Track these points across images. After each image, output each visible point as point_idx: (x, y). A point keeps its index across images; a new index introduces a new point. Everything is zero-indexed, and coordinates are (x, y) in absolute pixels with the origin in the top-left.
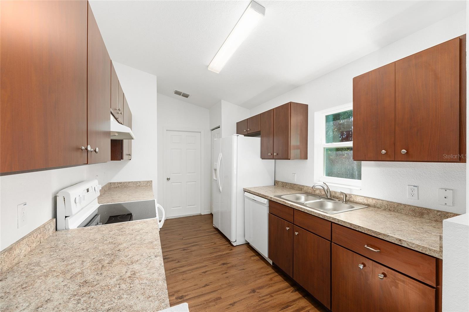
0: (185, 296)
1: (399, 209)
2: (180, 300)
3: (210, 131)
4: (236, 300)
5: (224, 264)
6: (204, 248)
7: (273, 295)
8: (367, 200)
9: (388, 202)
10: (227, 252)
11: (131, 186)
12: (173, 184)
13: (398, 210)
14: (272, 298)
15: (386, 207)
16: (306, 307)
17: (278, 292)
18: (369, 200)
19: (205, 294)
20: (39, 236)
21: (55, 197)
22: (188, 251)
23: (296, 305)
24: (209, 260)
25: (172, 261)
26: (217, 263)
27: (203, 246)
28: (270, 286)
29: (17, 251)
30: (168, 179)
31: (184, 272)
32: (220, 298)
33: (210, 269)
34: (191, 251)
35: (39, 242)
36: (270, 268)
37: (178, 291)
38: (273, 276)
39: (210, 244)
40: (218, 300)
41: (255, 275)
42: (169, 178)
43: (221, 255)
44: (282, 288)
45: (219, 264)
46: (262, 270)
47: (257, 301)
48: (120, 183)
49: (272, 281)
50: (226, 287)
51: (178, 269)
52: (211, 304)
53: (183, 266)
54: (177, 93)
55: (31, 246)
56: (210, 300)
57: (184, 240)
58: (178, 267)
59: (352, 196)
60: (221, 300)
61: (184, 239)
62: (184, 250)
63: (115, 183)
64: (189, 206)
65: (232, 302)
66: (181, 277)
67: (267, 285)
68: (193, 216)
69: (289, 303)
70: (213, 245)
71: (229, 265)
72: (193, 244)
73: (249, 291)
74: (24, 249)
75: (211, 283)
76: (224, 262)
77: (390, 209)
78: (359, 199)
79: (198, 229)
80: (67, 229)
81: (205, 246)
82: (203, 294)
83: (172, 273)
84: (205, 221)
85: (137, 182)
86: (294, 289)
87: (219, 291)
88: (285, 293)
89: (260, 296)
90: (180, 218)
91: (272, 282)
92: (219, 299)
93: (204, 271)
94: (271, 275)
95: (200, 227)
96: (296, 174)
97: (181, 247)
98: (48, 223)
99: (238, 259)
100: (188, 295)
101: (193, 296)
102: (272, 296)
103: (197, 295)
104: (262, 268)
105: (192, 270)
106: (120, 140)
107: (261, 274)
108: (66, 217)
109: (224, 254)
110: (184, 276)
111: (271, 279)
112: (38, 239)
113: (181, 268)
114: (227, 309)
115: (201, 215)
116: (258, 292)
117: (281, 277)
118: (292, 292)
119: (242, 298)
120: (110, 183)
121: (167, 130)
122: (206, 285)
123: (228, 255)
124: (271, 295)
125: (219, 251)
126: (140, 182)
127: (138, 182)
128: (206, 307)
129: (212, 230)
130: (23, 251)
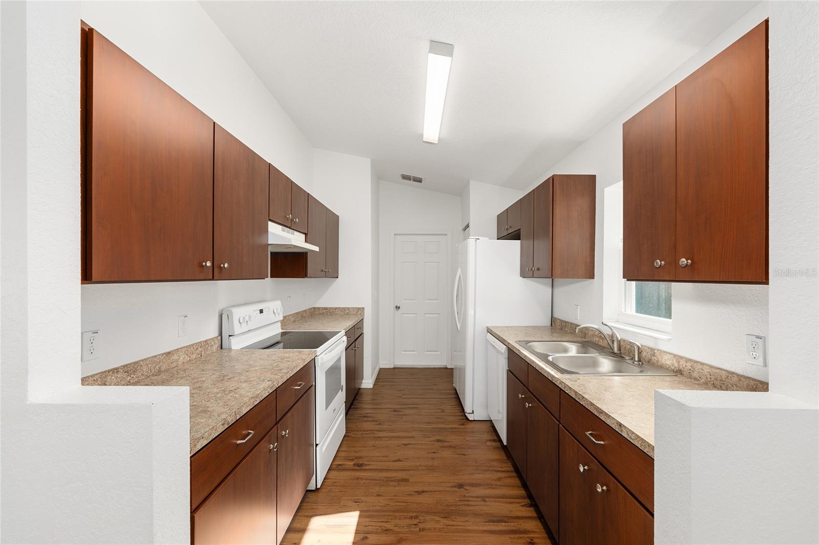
0: (366, 465)
1: (729, 385)
2: (357, 468)
3: (462, 232)
4: (426, 489)
5: (438, 441)
6: (424, 414)
7: (487, 499)
8: (679, 362)
9: (711, 367)
10: (453, 426)
11: (338, 314)
12: (404, 315)
13: (727, 386)
14: (483, 503)
15: (709, 379)
16: (533, 532)
17: (500, 498)
18: (680, 363)
19: (391, 470)
20: (200, 349)
21: (220, 314)
22: (400, 413)
23: (516, 524)
24: (422, 431)
25: (373, 421)
26: (430, 437)
27: (424, 411)
28: (489, 486)
29: (175, 357)
30: (398, 308)
31: (379, 437)
32: (407, 480)
33: (415, 442)
34: (403, 415)
35: (200, 355)
36: (510, 463)
37: (361, 457)
38: (506, 476)
39: (434, 411)
40: (403, 481)
41: (477, 466)
42: (398, 305)
43: (442, 428)
44: (510, 496)
45: (432, 439)
46: (492, 463)
47: (457, 499)
48: (326, 309)
49: (499, 481)
50: (422, 470)
51: (375, 432)
52: (391, 483)
53: (382, 431)
54: (405, 177)
55: (190, 357)
56: (393, 479)
57: (403, 398)
58: (376, 431)
59: (656, 351)
60: (408, 483)
61: (403, 396)
62: (394, 411)
63: (320, 308)
64: (427, 351)
65: (420, 489)
66: (372, 443)
67: (487, 485)
68: (434, 368)
69: (506, 518)
70: (440, 412)
71: (445, 444)
72: (410, 406)
73: (453, 484)
74: (183, 358)
75: (407, 459)
76: (441, 438)
77: (714, 384)
78: (666, 359)
79: (430, 387)
80: (230, 349)
81: (426, 412)
82: (387, 470)
83: (364, 435)
84: (448, 378)
85: (344, 309)
86: (530, 502)
87: (411, 472)
88: (510, 503)
89: (467, 495)
90: (413, 368)
91: (500, 483)
92: (405, 481)
93: (406, 443)
94: (504, 473)
95: (435, 385)
96: (579, 307)
97: (393, 407)
98: (212, 339)
99: (464, 439)
100: (369, 465)
101: (375, 467)
102: (485, 501)
103: (380, 468)
104: (493, 460)
105: (390, 438)
106: (304, 253)
107: (487, 468)
108: (230, 336)
109: (448, 428)
110: (377, 442)
111: (499, 479)
112: (198, 351)
113: (377, 432)
114: (408, 496)
115: (446, 368)
116: (466, 489)
117: (519, 481)
118: (522, 506)
119: (437, 489)
120: (314, 308)
121: (395, 235)
122: (399, 460)
123: (453, 430)
124: (484, 498)
125: (443, 423)
126: (348, 309)
127: (347, 309)
128: (383, 485)
129: (450, 392)
130: (181, 358)
